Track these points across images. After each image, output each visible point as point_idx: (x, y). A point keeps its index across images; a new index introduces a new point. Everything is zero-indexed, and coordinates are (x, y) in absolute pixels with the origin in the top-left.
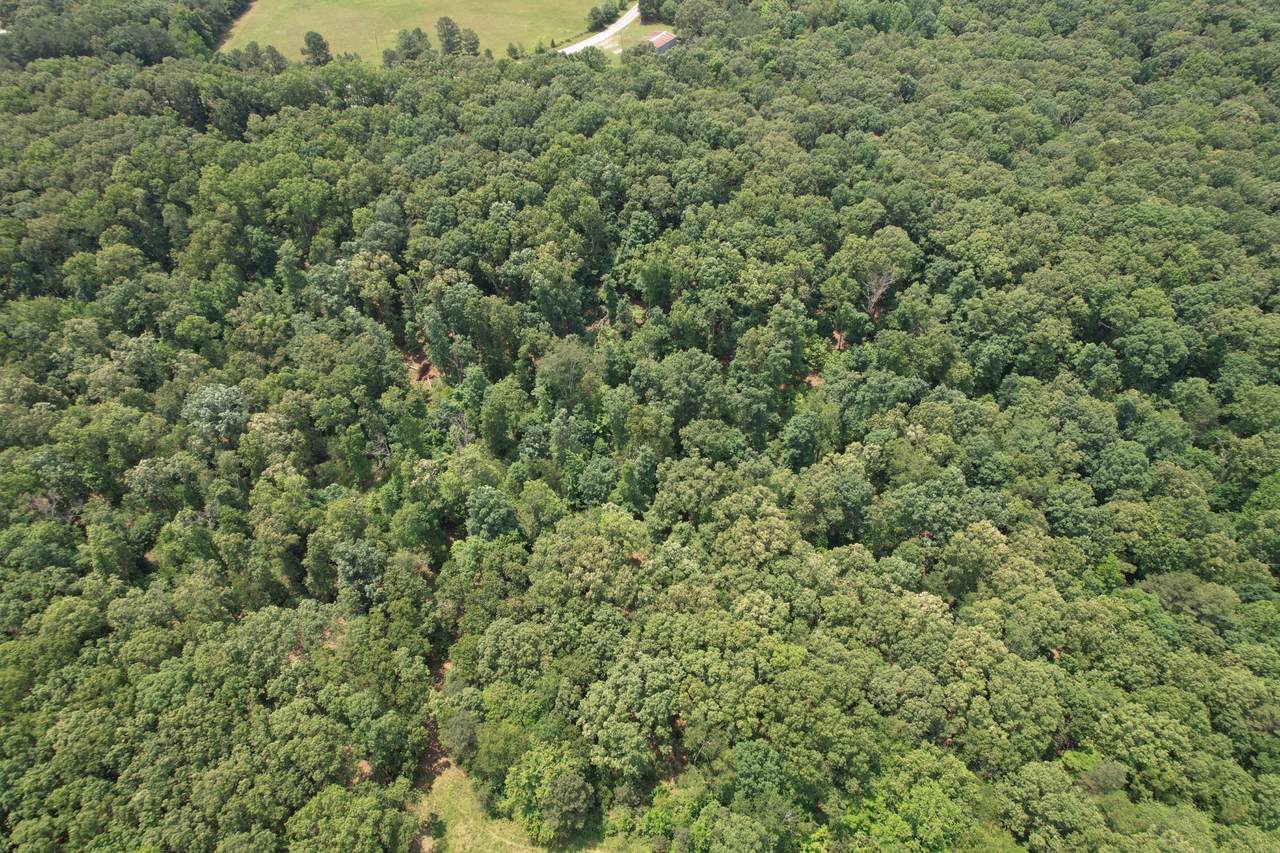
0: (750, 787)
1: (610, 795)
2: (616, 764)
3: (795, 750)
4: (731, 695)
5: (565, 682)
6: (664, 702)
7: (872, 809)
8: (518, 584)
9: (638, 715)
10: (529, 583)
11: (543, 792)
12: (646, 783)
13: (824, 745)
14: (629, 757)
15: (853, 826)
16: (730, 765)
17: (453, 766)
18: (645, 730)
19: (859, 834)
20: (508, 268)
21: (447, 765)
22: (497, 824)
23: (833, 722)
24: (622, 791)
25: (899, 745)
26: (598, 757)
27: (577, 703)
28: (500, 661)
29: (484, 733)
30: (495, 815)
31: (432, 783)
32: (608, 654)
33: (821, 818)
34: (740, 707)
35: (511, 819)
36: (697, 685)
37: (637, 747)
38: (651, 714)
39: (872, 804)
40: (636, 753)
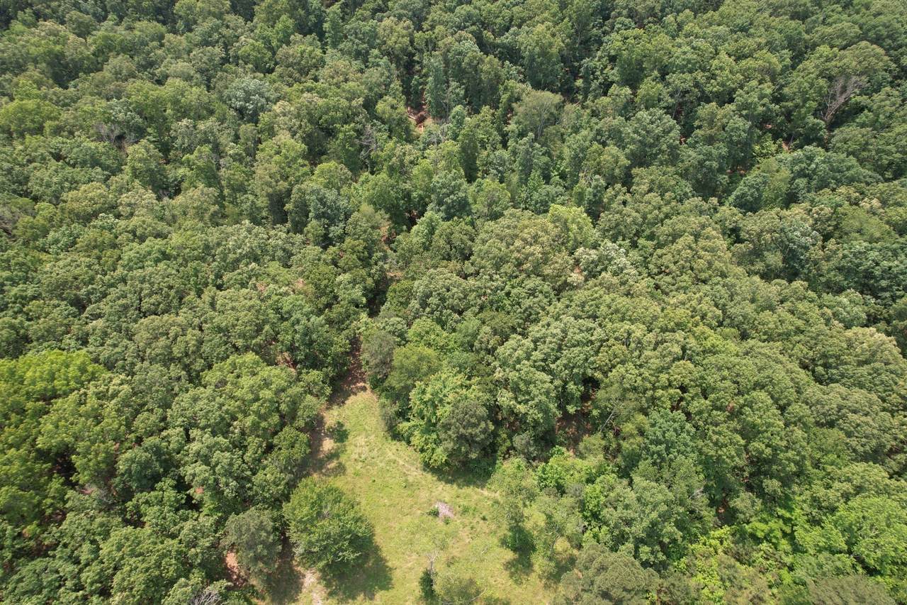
0: (660, 455)
1: (508, 443)
2: (522, 408)
3: (717, 429)
4: (655, 363)
5: (486, 329)
6: (582, 356)
7: (787, 521)
9: (553, 366)
11: (444, 411)
12: (546, 441)
13: (750, 432)
14: (537, 400)
15: (760, 534)
16: (642, 432)
17: (369, 391)
18: (558, 382)
19: (764, 546)
20: (506, 39)
21: (364, 389)
22: (396, 445)
24: (519, 440)
26: (505, 398)
27: (494, 349)
28: (430, 300)
29: (399, 355)
30: (396, 436)
31: (346, 398)
32: (533, 317)
33: (729, 516)
34: (664, 377)
35: (409, 442)
36: (619, 348)
37: (547, 393)
38: (566, 366)
39: (788, 515)
40: (543, 398)
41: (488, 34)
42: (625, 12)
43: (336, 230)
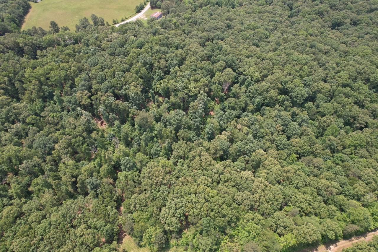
0: (207, 230)
1: (171, 237)
2: (171, 229)
3: (217, 218)
4: (199, 207)
5: (155, 209)
6: (182, 211)
7: (238, 230)
8: (138, 183)
9: (175, 215)
10: (141, 182)
11: (153, 239)
12: (180, 232)
13: (224, 216)
14: (174, 226)
15: (234, 235)
16: (201, 225)
17: (127, 235)
18: (178, 219)
19: (236, 236)
20: (122, 92)
21: (126, 235)
22: (142, 249)
23: (226, 210)
24: (174, 235)
25: (243, 213)
26: (167, 228)
27: (159, 214)
28: (137, 206)
29: (135, 226)
30: (141, 247)
31: (122, 241)
32: (165, 199)
33: (226, 234)
34: (202, 209)
35: (145, 247)
36: (190, 205)
37: (176, 223)
38: (179, 214)
39: (238, 229)
40: (176, 225)
41: (116, 91)
42: (158, 68)
43: (99, 191)
